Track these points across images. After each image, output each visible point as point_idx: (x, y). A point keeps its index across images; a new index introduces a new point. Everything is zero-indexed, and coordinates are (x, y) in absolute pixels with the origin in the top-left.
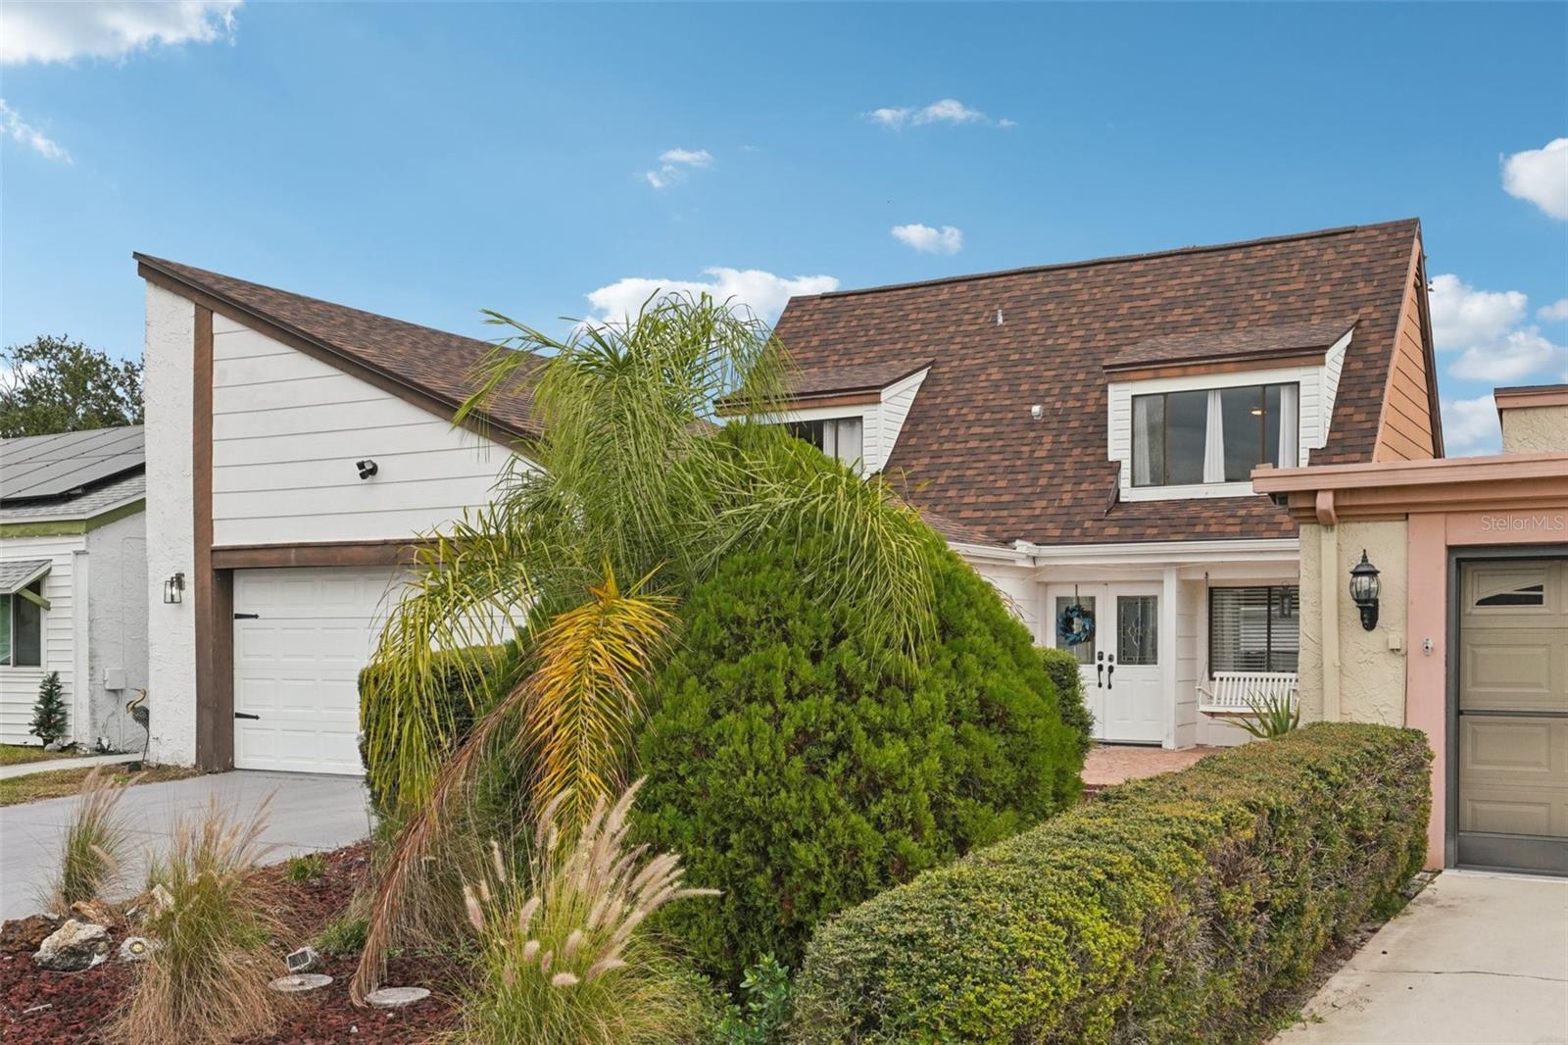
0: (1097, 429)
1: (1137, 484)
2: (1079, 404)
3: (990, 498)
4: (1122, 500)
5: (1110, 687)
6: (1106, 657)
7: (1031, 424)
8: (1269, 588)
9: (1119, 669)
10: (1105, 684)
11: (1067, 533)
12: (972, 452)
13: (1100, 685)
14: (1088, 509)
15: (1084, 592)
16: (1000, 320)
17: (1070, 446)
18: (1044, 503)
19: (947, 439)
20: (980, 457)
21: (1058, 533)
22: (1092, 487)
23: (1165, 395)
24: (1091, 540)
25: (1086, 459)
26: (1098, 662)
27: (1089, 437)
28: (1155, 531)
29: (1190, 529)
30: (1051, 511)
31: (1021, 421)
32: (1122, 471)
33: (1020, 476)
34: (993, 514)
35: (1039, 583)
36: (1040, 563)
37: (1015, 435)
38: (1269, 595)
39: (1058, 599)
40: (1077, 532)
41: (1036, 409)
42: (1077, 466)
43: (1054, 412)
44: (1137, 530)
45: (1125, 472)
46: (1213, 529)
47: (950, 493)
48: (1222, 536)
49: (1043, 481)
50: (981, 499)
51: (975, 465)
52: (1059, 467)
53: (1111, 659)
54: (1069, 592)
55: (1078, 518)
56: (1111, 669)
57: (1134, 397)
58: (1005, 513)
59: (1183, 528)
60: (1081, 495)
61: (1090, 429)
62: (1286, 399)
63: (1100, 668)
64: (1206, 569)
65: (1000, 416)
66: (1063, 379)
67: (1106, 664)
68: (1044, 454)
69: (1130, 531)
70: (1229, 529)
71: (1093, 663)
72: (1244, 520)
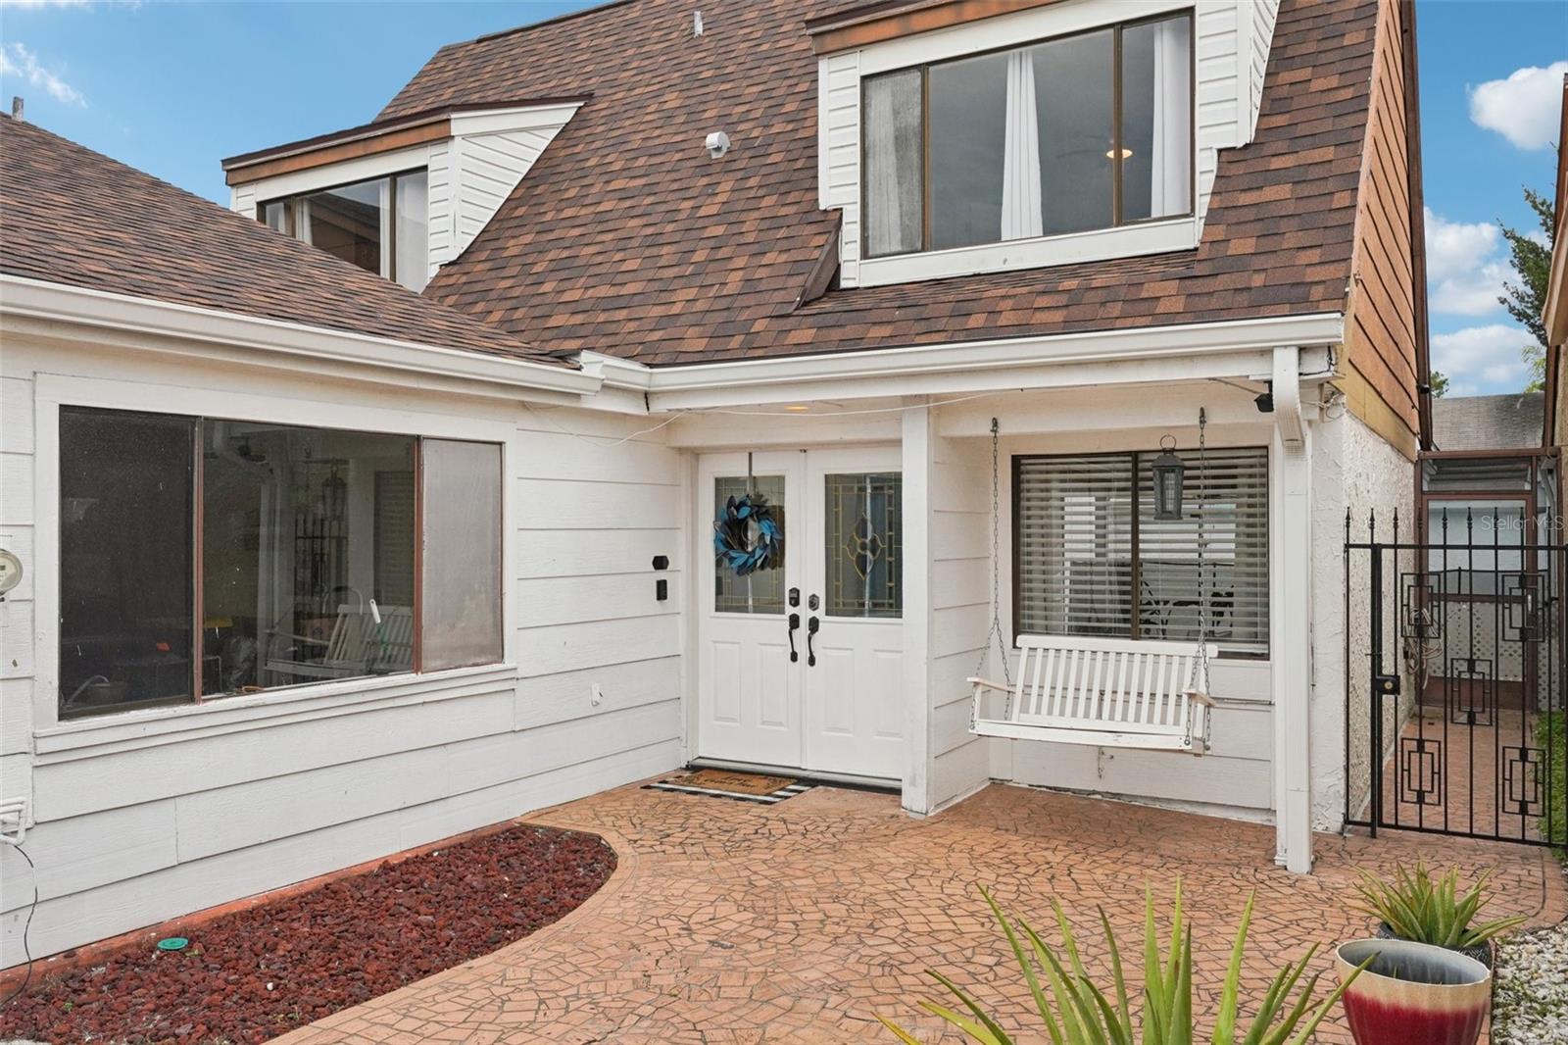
1: (870, 253)
2: (790, 127)
3: (605, 291)
4: (844, 284)
5: (812, 661)
6: (804, 600)
7: (706, 166)
8: (1135, 455)
9: (830, 625)
10: (803, 656)
11: (718, 344)
12: (601, 218)
13: (794, 657)
14: (766, 297)
15: (764, 468)
16: (699, 28)
17: (761, 192)
18: (692, 293)
19: (572, 202)
20: (611, 225)
21: (701, 344)
22: (784, 257)
23: (923, 68)
24: (760, 352)
25: (782, 212)
26: (790, 610)
28: (886, 331)
29: (956, 323)
30: (700, 306)
31: (689, 163)
32: (845, 226)
33: (665, 250)
34: (602, 317)
35: (681, 450)
37: (676, 186)
38: (1135, 470)
39: (718, 481)
40: (735, 342)
41: (713, 139)
42: (766, 224)
43: (747, 143)
44: (850, 332)
45: (851, 231)
46: (1007, 318)
47: (547, 287)
48: (1023, 330)
49: (700, 256)
50: (590, 293)
51: (600, 238)
52: (735, 229)
53: (813, 604)
54: (736, 468)
55: (745, 315)
56: (814, 625)
57: (864, 78)
58: (622, 314)
59: (942, 323)
60: (761, 273)
62: (1165, 49)
63: (794, 621)
64: (992, 407)
65: (661, 159)
66: (774, 94)
67: (804, 613)
68: (714, 210)
69: (836, 334)
70: (1040, 317)
71: (782, 612)
72: (1074, 299)
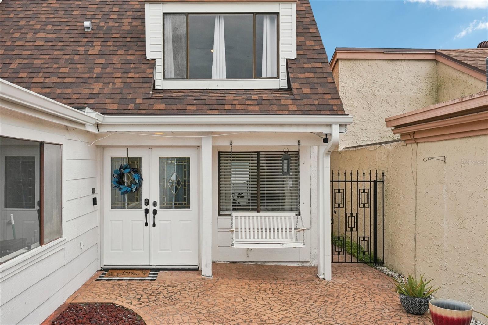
0: (132, 40)
1: (166, 77)
2: (117, 24)
3: (55, 80)
4: (157, 87)
5: (154, 225)
6: (151, 203)
7: (83, 33)
8: (258, 153)
9: (160, 211)
10: (150, 223)
11: (123, 107)
12: (39, 48)
13: (146, 224)
14: (137, 90)
15: (133, 154)
17: (115, 48)
18: (101, 85)
19: (19, 39)
20: (45, 52)
21: (116, 106)
22: (137, 76)
23: (187, 14)
24: (144, 112)
25: (129, 57)
26: (144, 207)
27: (128, 44)
28: (194, 108)
29: (220, 107)
30: (106, 90)
31: (76, 32)
32: (157, 67)
33: (79, 66)
34: (59, 91)
35: (97, 147)
36: (103, 130)
37: (72, 40)
38: (258, 157)
39: (113, 159)
40: (131, 107)
41: (87, 24)
42: (123, 61)
43: (100, 28)
44: (179, 107)
45: (159, 68)
46: (238, 107)
47: (22, 75)
49: (98, 70)
50: (47, 80)
51: (42, 57)
52: (110, 62)
53: (155, 204)
54: (122, 154)
55: (130, 97)
56: (155, 212)
57: (164, 14)
58: (69, 91)
59: (215, 107)
60: (129, 81)
61: (128, 40)
62: (267, 26)
63: (147, 211)
64: (231, 137)
65: (59, 28)
66: (104, 10)
67: (151, 208)
68: (97, 52)
69: (174, 107)
70: (250, 108)
71: (141, 208)
72: (259, 102)
